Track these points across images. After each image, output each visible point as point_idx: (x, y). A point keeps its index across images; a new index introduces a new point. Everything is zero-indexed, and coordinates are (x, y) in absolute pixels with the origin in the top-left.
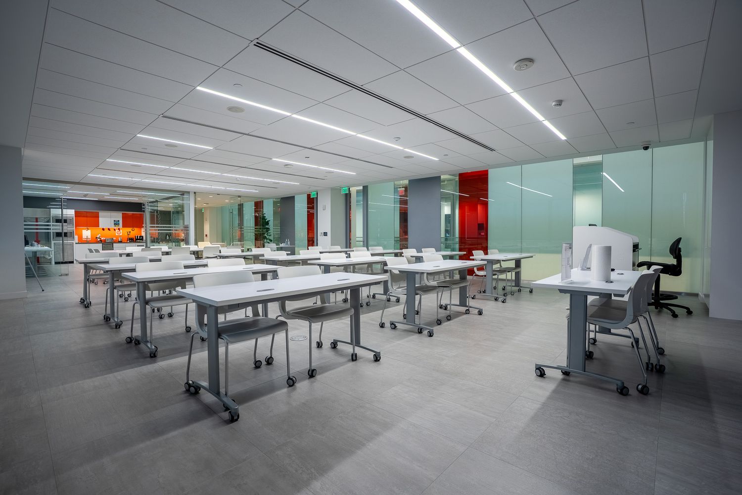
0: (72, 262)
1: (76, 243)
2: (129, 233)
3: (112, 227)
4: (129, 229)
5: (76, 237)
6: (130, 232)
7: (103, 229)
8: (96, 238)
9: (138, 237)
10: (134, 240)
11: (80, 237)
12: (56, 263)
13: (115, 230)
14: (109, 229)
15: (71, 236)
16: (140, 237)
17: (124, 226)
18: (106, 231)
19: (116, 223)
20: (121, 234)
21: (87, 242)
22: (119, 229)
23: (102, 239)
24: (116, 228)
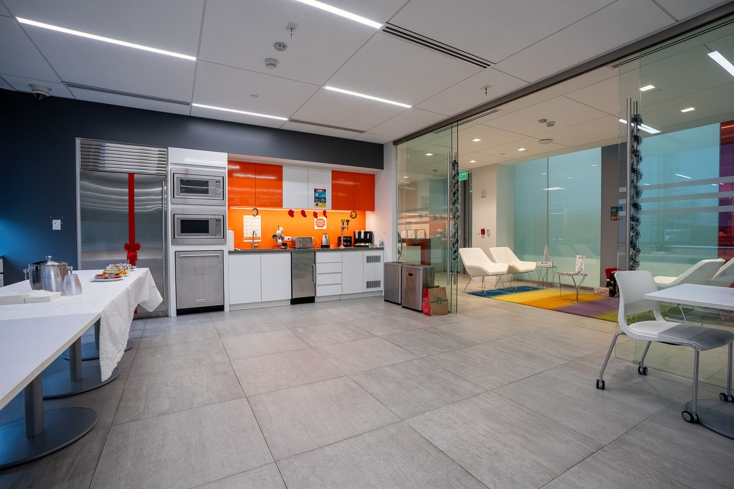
0: (220, 308)
1: (230, 253)
2: (345, 223)
3: (311, 207)
4: (346, 214)
5: (230, 234)
6: (348, 221)
7: (291, 213)
8: (275, 236)
9: (360, 233)
10: (353, 241)
11: (239, 236)
12: (181, 312)
13: (315, 215)
14: (303, 213)
15: (217, 232)
16: (366, 233)
17: (335, 206)
18: (298, 216)
19: (319, 198)
20: (325, 228)
21: (253, 249)
22: (325, 213)
23: (286, 238)
24: (319, 210)
